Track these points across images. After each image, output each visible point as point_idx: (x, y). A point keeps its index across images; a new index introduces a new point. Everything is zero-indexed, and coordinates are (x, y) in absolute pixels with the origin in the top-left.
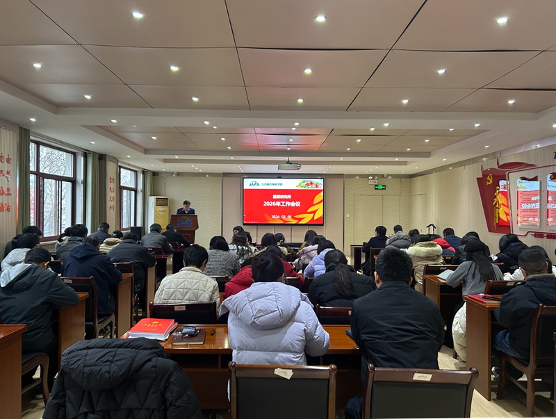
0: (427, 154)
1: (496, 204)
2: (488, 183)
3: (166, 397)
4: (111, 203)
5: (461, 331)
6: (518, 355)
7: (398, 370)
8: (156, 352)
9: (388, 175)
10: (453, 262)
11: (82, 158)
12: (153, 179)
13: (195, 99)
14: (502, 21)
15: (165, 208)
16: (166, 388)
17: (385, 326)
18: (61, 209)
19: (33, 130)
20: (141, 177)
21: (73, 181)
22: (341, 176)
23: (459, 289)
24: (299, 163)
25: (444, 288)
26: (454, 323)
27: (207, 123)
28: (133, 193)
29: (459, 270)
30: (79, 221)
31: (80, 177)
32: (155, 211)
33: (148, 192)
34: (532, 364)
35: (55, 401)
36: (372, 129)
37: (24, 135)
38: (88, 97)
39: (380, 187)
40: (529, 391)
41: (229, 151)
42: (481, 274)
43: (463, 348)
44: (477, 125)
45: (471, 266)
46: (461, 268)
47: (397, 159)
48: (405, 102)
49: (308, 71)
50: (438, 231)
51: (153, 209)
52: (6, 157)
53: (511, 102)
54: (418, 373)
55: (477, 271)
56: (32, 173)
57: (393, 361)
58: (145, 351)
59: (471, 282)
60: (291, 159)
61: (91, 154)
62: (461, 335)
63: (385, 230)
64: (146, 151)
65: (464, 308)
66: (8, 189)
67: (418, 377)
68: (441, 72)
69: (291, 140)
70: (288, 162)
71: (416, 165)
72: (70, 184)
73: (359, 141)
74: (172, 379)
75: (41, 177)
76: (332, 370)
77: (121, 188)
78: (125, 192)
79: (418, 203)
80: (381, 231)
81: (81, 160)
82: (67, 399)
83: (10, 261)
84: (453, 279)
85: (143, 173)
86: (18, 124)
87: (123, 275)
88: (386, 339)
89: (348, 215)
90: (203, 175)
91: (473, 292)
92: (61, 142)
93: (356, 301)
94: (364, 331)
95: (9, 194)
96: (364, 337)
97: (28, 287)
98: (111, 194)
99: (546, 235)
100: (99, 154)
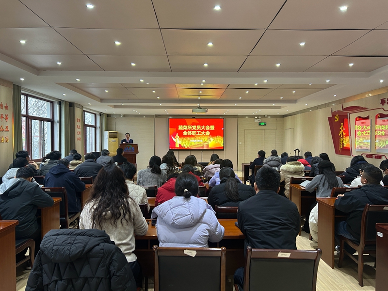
0: (294, 101)
1: (341, 135)
2: (336, 121)
3: (110, 269)
4: (78, 136)
5: (315, 222)
6: (352, 238)
7: (267, 250)
8: (103, 239)
9: (268, 116)
10: (310, 175)
11: (58, 105)
12: (107, 119)
13: (133, 64)
14: (344, 9)
15: (115, 139)
16: (110, 264)
17: (260, 220)
18: (44, 141)
19: (23, 86)
20: (98, 118)
21: (52, 122)
22: (236, 116)
23: (314, 193)
24: (207, 108)
25: (304, 193)
26: (310, 217)
27: (142, 81)
28: (93, 129)
29: (314, 180)
30: (57, 149)
31: (57, 118)
32: (109, 141)
33: (104, 128)
34: (362, 245)
35: (35, 273)
36: (256, 84)
37: (17, 90)
38: (59, 63)
39: (263, 124)
40: (359, 262)
41: (158, 100)
42: (329, 183)
43: (316, 233)
44: (328, 81)
45: (322, 178)
46: (316, 179)
47: (274, 105)
48: (278, 65)
49: (210, 45)
50: (301, 154)
51: (107, 140)
52: (4, 105)
53: (351, 65)
54: (281, 252)
55: (326, 181)
56: (23, 116)
57: (265, 244)
58: (95, 238)
59: (322, 189)
60: (201, 105)
61: (64, 102)
62: (315, 224)
63: (265, 153)
64: (102, 100)
65: (316, 207)
66: (7, 127)
67: (281, 255)
68: (302, 44)
69: (201, 92)
70: (199, 107)
71: (286, 109)
72: (50, 123)
73: (247, 92)
74: (114, 258)
75: (29, 118)
76: (223, 250)
77: (85, 126)
78: (88, 128)
79: (288, 134)
80: (262, 154)
81: (57, 107)
82: (43, 271)
83: (8, 177)
84: (310, 187)
85: (100, 115)
86: (12, 83)
87: (86, 185)
88: (261, 229)
89: (240, 143)
90: (141, 116)
91: (323, 195)
92: (42, 94)
93: (241, 203)
94: (246, 223)
95: (8, 131)
96: (246, 227)
97: (18, 194)
98: (78, 130)
99: (374, 156)
100: (70, 103)
